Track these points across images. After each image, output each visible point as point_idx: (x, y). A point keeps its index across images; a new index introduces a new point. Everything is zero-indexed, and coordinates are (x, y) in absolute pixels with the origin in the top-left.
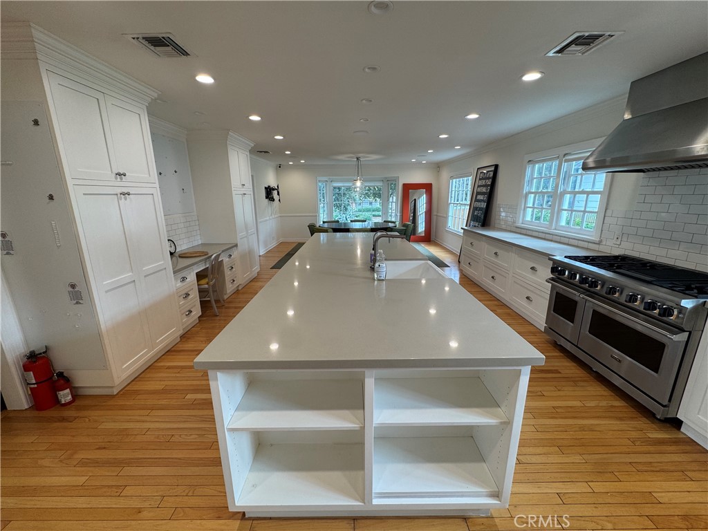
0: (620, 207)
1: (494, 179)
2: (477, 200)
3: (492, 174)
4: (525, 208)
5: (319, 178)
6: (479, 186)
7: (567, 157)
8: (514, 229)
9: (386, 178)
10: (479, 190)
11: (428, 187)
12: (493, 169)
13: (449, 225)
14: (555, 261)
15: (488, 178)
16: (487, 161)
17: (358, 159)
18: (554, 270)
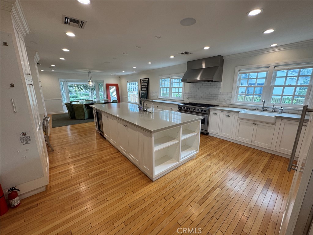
0: (187, 91)
1: (148, 83)
2: (142, 90)
3: (147, 81)
4: (161, 92)
5: (60, 80)
6: (142, 85)
7: (172, 78)
8: (158, 99)
9: (96, 81)
10: (142, 87)
11: (116, 85)
12: (147, 79)
13: (129, 100)
14: (179, 105)
15: (146, 83)
16: (144, 77)
17: (89, 72)
18: (179, 108)
